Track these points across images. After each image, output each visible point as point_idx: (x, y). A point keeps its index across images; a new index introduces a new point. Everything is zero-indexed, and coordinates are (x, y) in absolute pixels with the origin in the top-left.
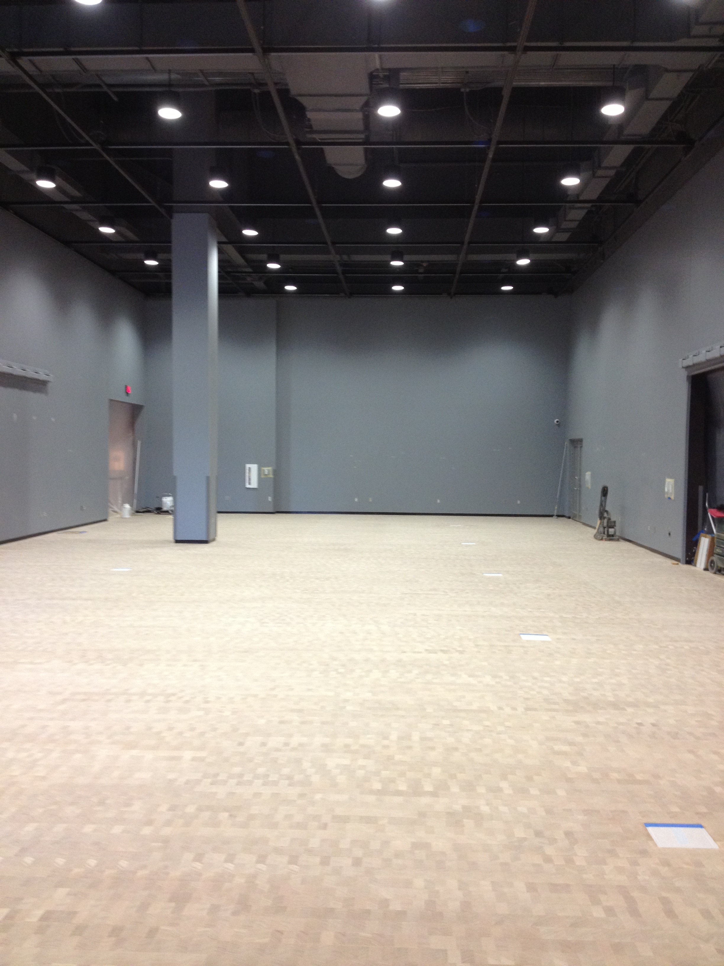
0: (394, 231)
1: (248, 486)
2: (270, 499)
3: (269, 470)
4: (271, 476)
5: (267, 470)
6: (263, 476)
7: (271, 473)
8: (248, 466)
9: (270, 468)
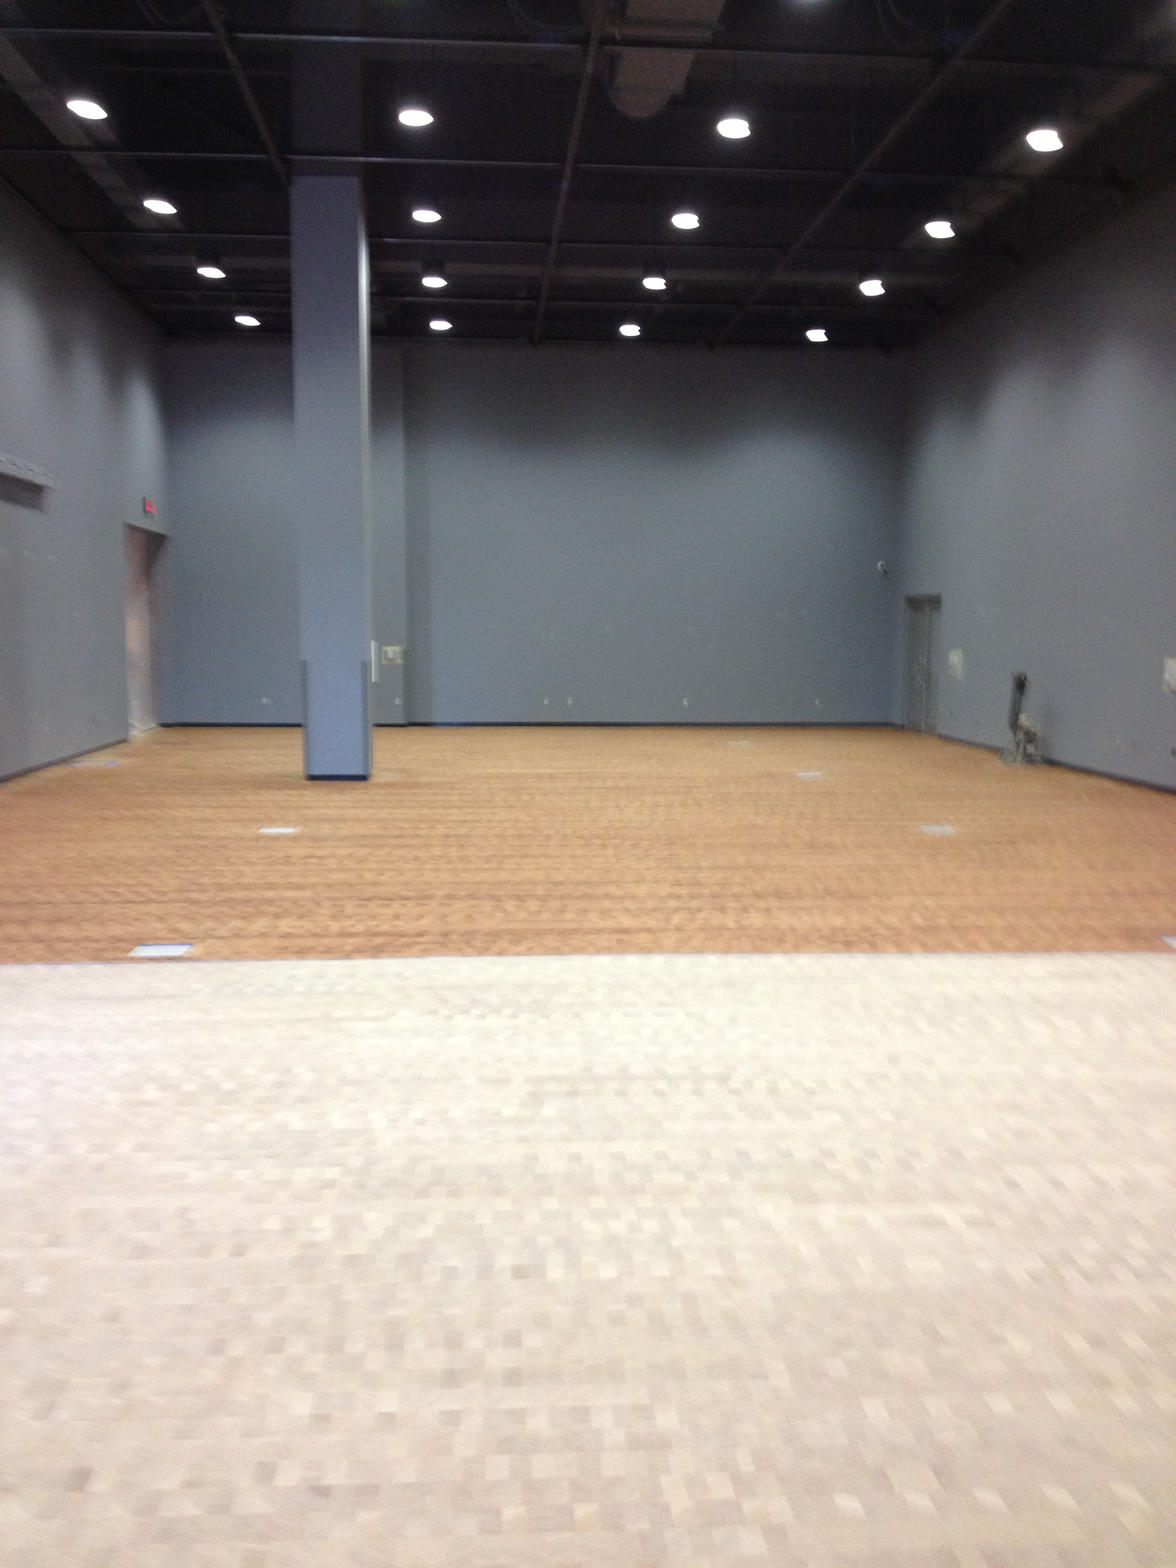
2: (397, 701)
3: (396, 652)
4: (400, 661)
5: (393, 651)
6: (384, 662)
7: (399, 656)
9: (397, 648)
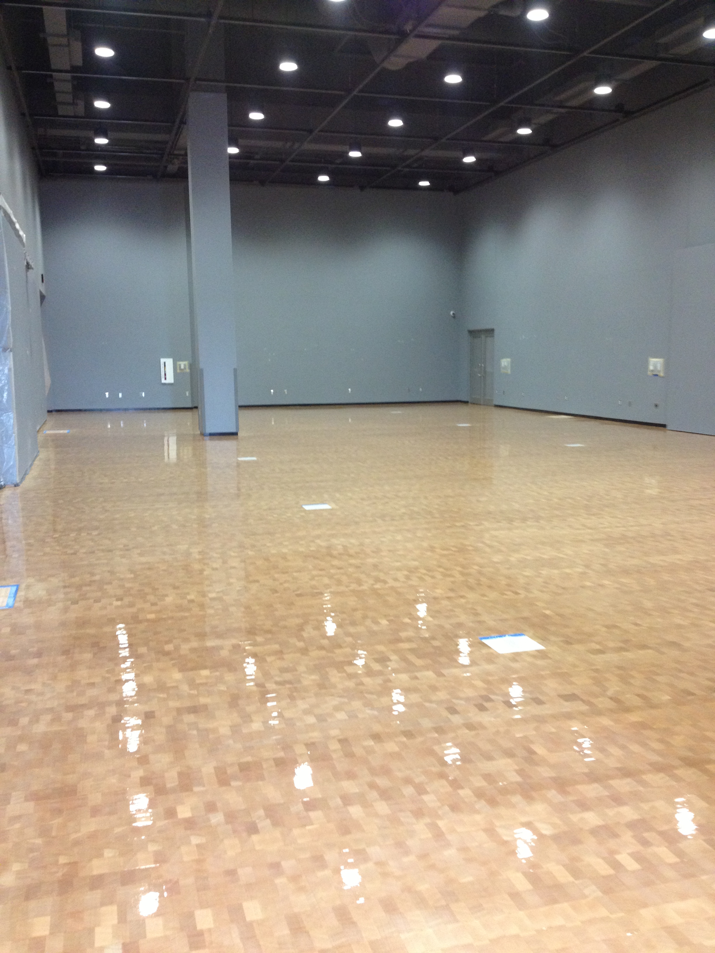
0: (396, 123)
1: (163, 381)
2: (187, 394)
3: (185, 365)
4: (188, 370)
5: (183, 364)
6: (178, 371)
7: (187, 367)
8: (162, 360)
9: (186, 363)
